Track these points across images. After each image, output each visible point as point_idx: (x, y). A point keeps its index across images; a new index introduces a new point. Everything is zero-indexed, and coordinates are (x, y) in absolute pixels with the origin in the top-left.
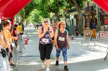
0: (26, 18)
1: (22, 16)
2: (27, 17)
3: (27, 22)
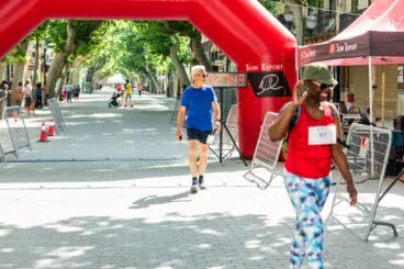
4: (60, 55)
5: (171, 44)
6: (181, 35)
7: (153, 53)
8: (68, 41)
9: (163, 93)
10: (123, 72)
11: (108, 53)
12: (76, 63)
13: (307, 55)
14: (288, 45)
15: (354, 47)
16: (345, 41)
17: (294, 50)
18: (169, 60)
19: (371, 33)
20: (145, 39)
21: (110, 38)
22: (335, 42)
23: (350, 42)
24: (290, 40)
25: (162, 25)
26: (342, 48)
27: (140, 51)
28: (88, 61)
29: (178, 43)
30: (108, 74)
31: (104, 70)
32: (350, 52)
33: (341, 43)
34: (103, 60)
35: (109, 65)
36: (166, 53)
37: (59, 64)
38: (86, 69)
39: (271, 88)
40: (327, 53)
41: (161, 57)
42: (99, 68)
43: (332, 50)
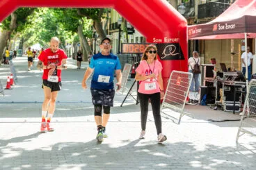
0: (16, 30)
1: (7, 26)
2: (19, 28)
3: (23, 41)
4: (6, 31)
5: (78, 25)
6: (88, 18)
7: (66, 30)
8: (12, 22)
9: (70, 56)
10: (41, 43)
11: (33, 30)
12: (15, 36)
13: (194, 32)
14: (182, 25)
15: (233, 26)
16: (226, 22)
17: (185, 28)
18: (76, 34)
19: (246, 17)
20: (61, 21)
21: (36, 20)
22: (217, 23)
23: (230, 23)
24: (183, 22)
25: (75, 12)
26: (223, 27)
27: (54, 29)
28: (21, 36)
29: (83, 24)
30: (31, 44)
31: (29, 41)
32: (230, 29)
33: (223, 24)
34: (29, 35)
35: (33, 38)
36: (75, 30)
37: (5, 37)
38: (19, 41)
39: (171, 54)
40: (211, 31)
41: (70, 33)
42: (26, 40)
43: (215, 28)
